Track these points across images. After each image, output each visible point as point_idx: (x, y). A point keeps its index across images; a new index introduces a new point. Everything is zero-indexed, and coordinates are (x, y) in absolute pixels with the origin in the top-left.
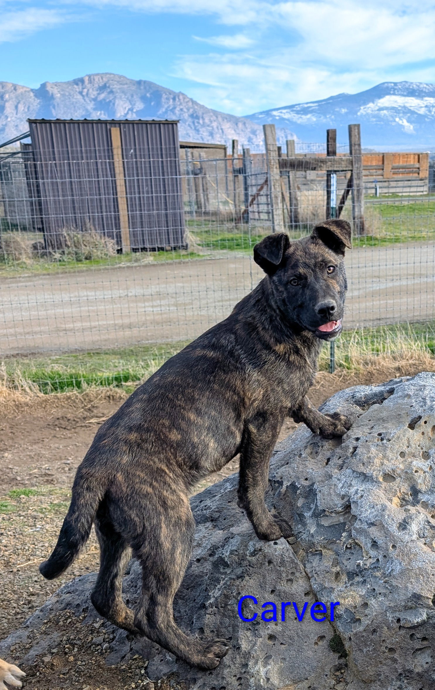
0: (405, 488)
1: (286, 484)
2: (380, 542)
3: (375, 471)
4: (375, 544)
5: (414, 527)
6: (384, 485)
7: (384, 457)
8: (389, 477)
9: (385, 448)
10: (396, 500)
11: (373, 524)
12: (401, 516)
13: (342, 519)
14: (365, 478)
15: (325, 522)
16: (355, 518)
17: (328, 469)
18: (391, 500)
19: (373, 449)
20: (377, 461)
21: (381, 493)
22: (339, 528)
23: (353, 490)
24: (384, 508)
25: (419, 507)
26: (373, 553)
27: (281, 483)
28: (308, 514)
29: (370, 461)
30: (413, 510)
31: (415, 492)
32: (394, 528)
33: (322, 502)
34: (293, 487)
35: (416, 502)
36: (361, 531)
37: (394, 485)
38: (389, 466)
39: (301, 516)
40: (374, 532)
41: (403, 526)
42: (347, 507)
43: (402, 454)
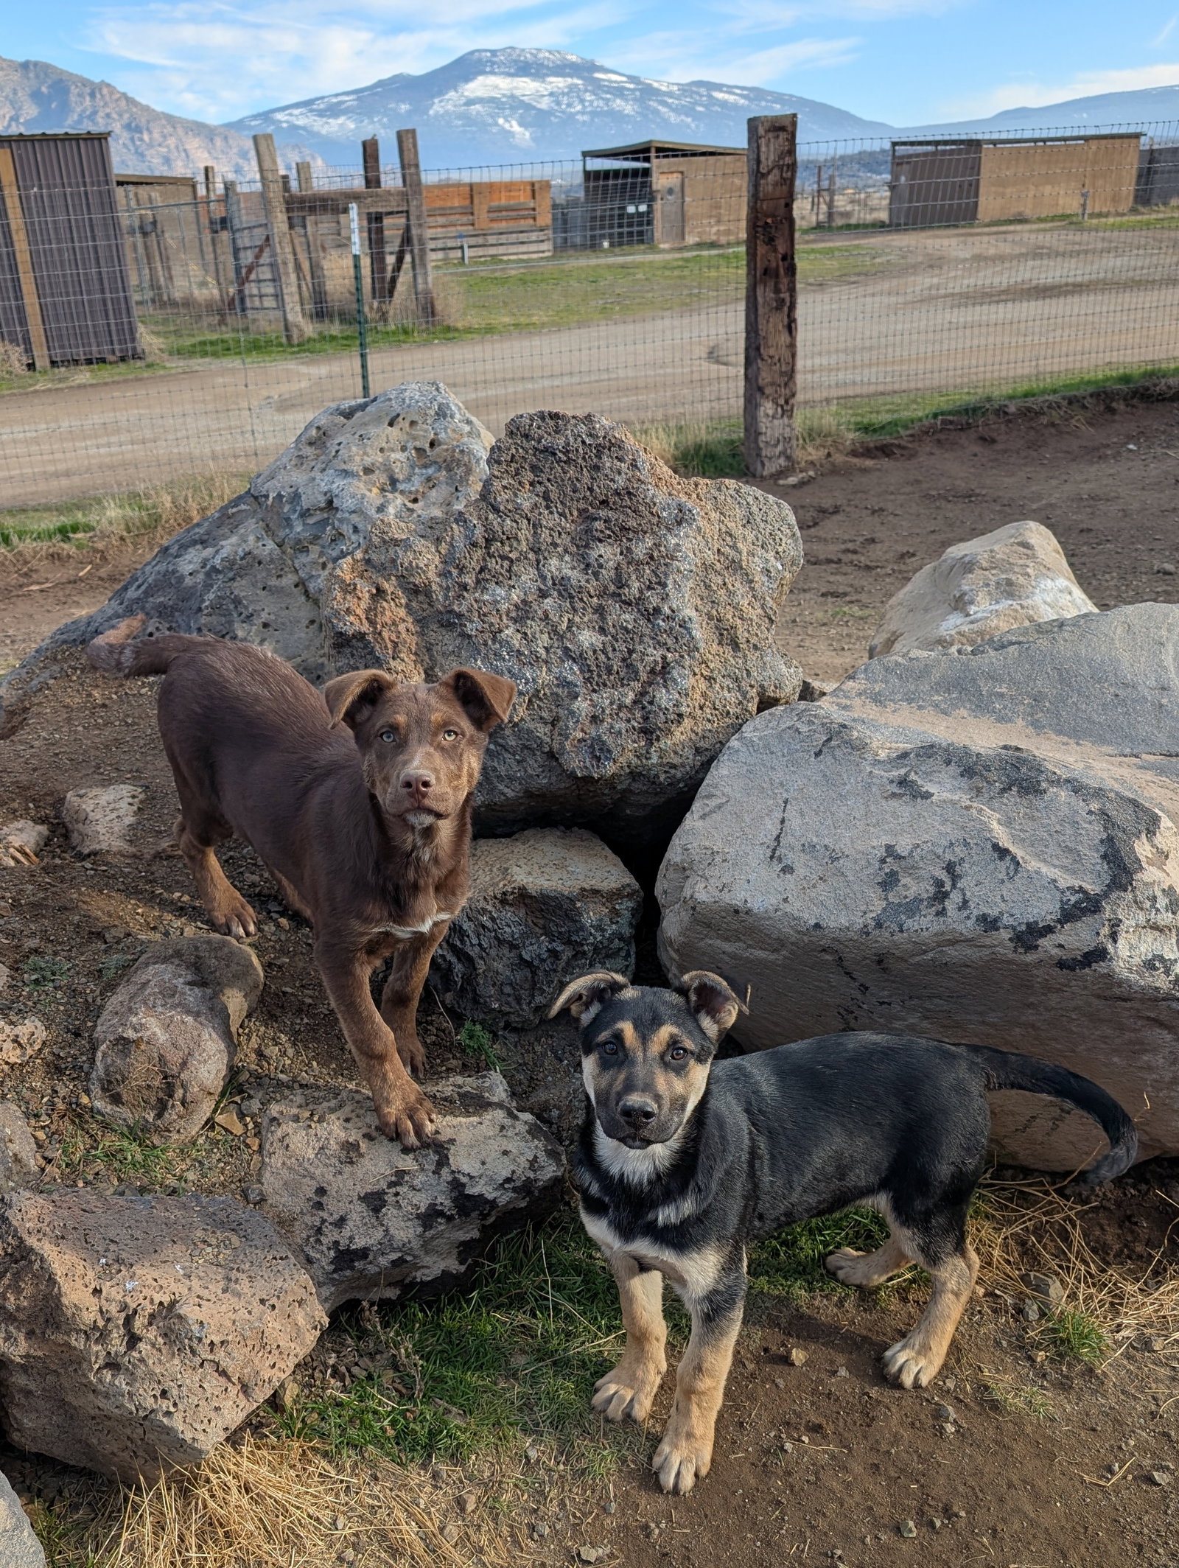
0: (383, 478)
1: (272, 495)
2: (360, 526)
3: (355, 467)
4: (356, 530)
5: (391, 510)
6: (364, 478)
7: (365, 453)
8: (368, 471)
9: (365, 446)
10: (375, 490)
11: (354, 512)
12: (379, 502)
13: (326, 515)
14: (346, 473)
15: (311, 521)
16: (337, 509)
17: (312, 474)
18: (370, 491)
19: (354, 449)
20: (358, 458)
21: (361, 485)
22: (324, 523)
23: (335, 486)
24: (363, 496)
25: (397, 494)
26: (354, 538)
27: (267, 497)
28: (294, 517)
29: (351, 458)
30: (390, 496)
31: (394, 482)
32: (372, 512)
33: (305, 503)
34: (280, 496)
35: (394, 490)
36: (341, 521)
37: (373, 477)
38: (368, 461)
39: (288, 519)
40: (355, 519)
41: (381, 509)
42: (330, 502)
43: (382, 450)
